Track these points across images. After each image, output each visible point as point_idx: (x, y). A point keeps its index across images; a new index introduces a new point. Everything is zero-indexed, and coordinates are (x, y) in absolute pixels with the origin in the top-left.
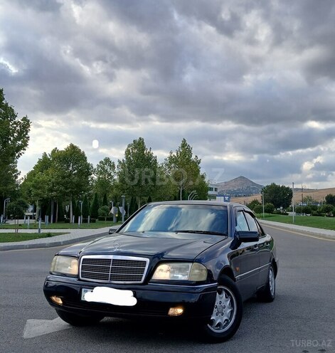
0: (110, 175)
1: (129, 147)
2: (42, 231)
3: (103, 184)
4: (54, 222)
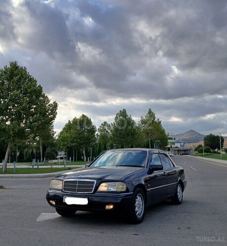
0: (107, 132)
1: (117, 115)
2: (67, 166)
3: (104, 137)
4: (75, 161)
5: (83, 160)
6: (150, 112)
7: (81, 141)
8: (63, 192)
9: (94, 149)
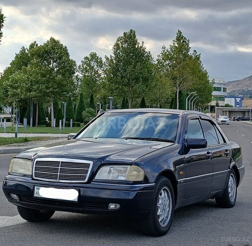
0: (96, 72)
1: (118, 40)
3: (90, 82)
4: (34, 125)
5: (49, 125)
6: (180, 37)
7: (47, 88)
8: (33, 179)
9: (70, 104)
